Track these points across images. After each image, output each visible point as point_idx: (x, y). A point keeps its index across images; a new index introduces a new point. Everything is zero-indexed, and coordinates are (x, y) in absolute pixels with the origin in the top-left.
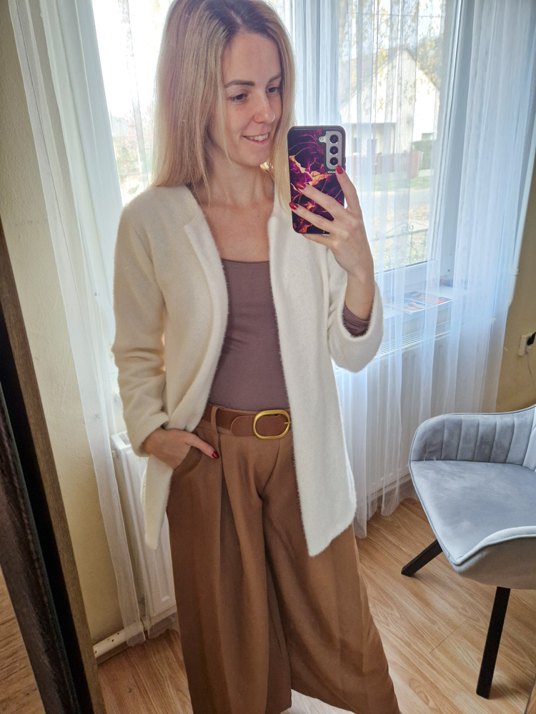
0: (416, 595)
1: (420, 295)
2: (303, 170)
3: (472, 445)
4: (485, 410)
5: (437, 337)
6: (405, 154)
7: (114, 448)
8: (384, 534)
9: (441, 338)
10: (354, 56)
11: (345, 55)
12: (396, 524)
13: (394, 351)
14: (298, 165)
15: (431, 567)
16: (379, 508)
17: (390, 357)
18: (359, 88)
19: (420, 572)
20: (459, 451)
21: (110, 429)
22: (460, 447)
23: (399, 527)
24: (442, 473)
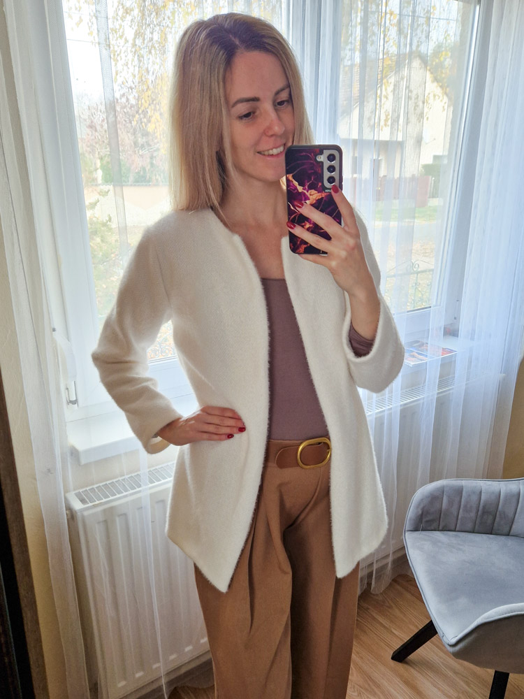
0: (407, 683)
1: (423, 344)
2: (300, 189)
3: (473, 514)
4: (490, 475)
5: (438, 393)
6: (413, 178)
7: (69, 508)
8: (374, 615)
9: (444, 394)
10: (357, 60)
11: (348, 60)
12: (387, 604)
13: (391, 406)
14: (296, 183)
15: (424, 651)
16: (369, 584)
17: (386, 413)
18: (362, 100)
19: (412, 657)
20: (459, 521)
21: (65, 486)
22: (460, 516)
23: (390, 607)
24: (440, 544)
